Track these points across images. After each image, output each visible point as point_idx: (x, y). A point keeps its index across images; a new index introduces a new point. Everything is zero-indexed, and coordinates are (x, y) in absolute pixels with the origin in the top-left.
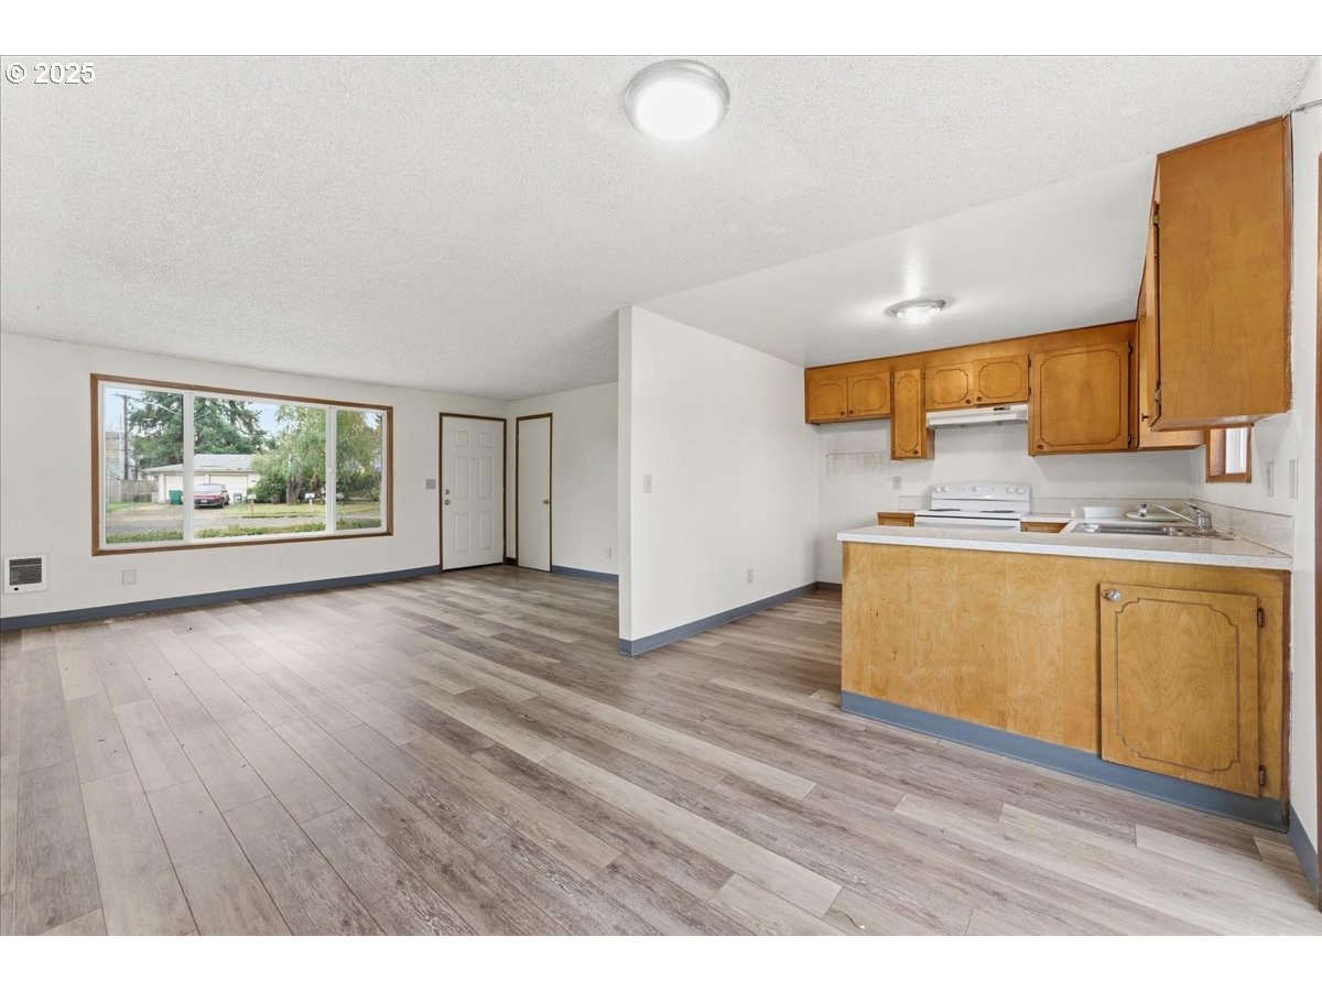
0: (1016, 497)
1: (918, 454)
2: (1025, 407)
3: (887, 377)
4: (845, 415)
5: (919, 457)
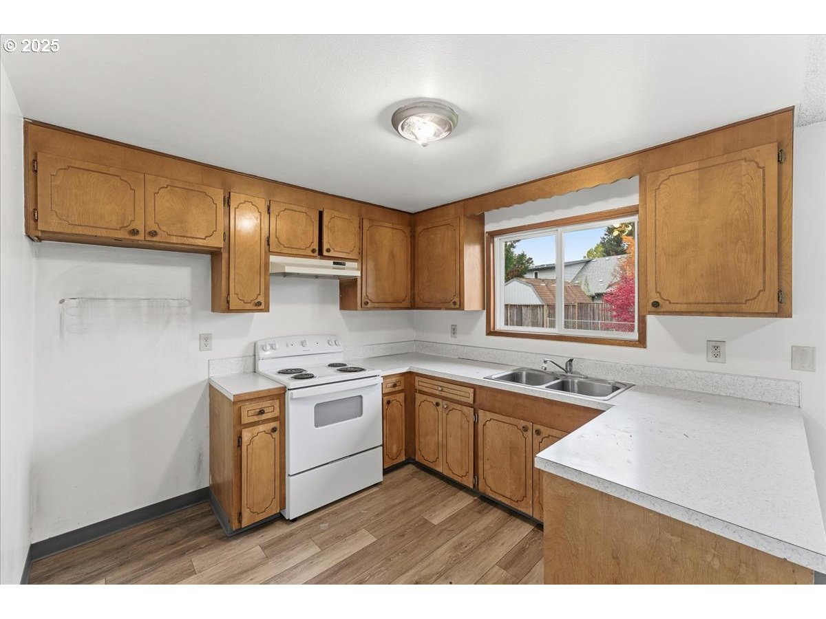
0: (335, 349)
1: (261, 306)
2: (355, 265)
3: (219, 195)
4: (140, 237)
5: (261, 311)
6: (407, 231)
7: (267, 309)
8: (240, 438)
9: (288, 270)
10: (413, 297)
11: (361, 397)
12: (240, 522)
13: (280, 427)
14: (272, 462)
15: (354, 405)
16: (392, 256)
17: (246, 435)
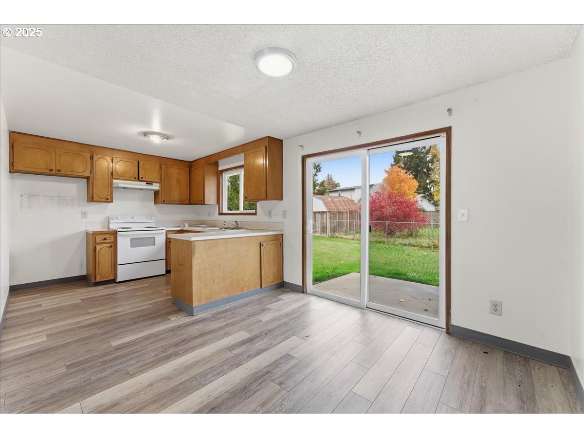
0: (150, 221)
1: (109, 200)
2: (158, 184)
3: (88, 156)
4: (54, 172)
5: (109, 202)
6: (187, 170)
7: (112, 201)
8: (95, 248)
9: (120, 185)
10: (190, 200)
11: (154, 238)
12: (95, 279)
13: (114, 246)
14: (110, 259)
15: (152, 241)
16: (178, 181)
17: (98, 247)
